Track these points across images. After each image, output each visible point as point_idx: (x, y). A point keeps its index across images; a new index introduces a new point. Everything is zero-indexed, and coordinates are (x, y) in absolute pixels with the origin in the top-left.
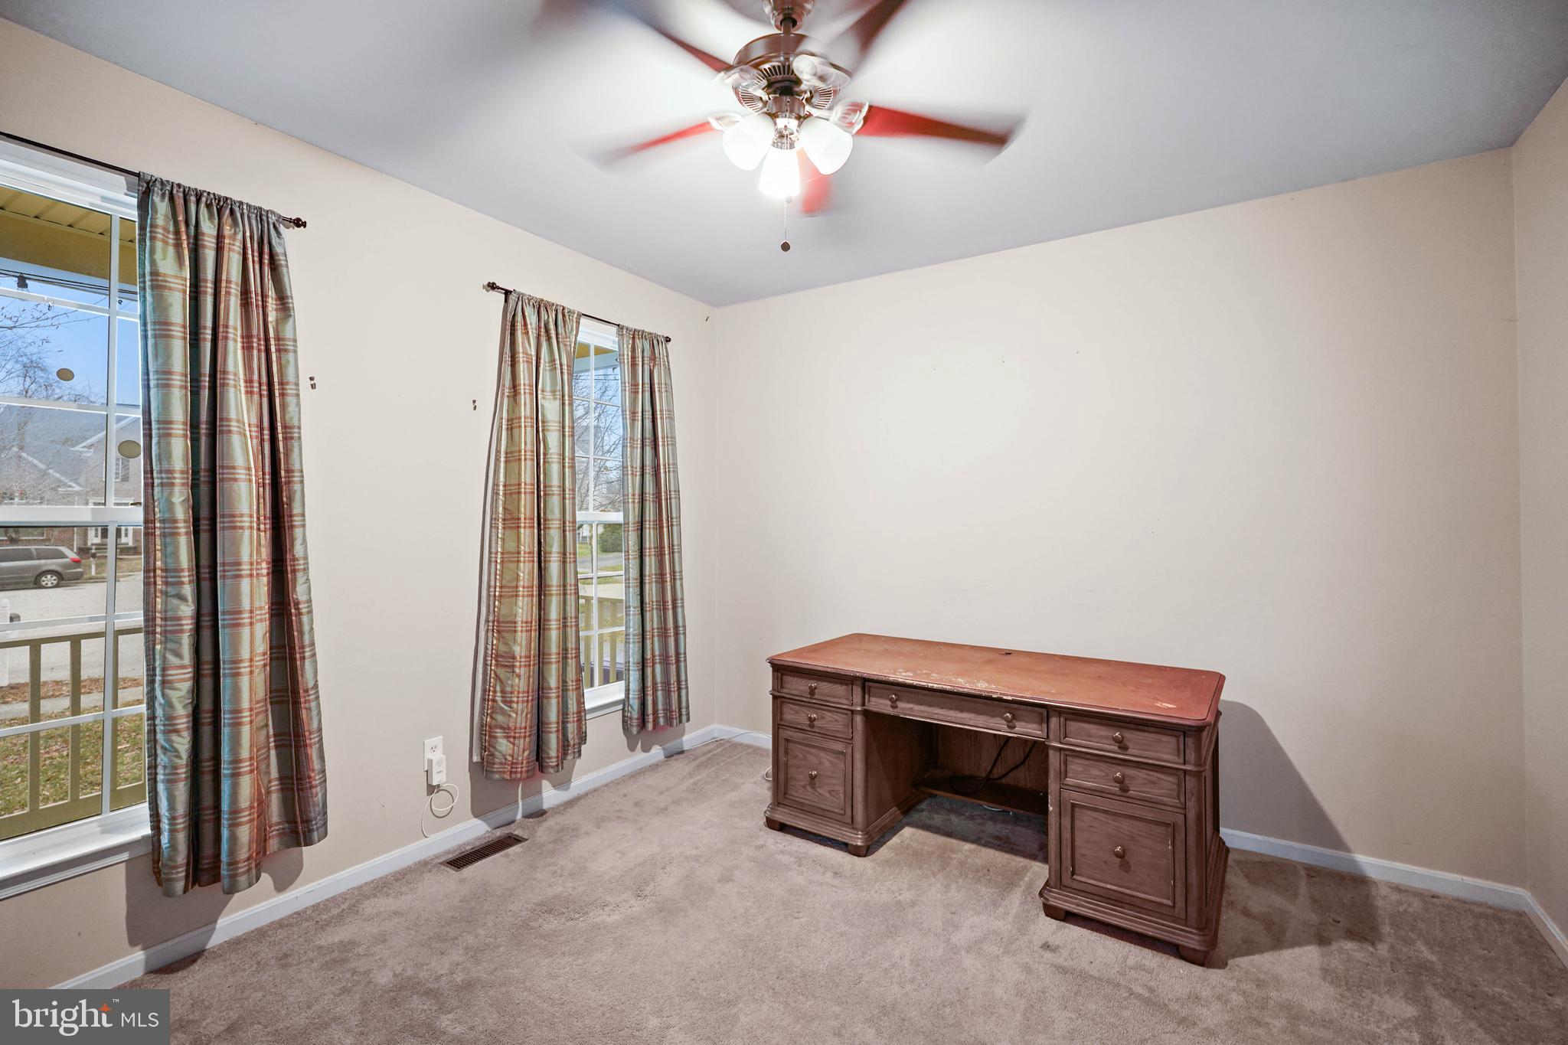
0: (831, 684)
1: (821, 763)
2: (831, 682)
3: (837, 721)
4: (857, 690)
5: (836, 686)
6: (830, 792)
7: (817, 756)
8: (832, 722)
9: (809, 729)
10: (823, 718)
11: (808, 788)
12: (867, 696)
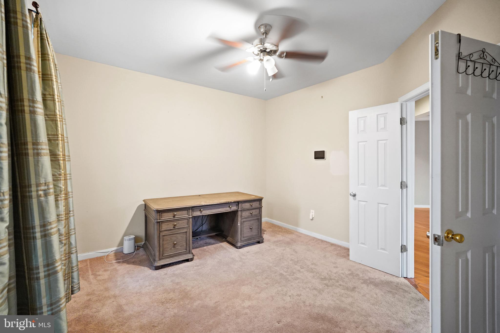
0: (182, 212)
1: (177, 238)
2: (181, 211)
3: (184, 222)
4: (191, 211)
5: (183, 212)
6: (181, 246)
7: (175, 237)
8: (181, 224)
9: (174, 229)
10: (179, 223)
11: (173, 249)
12: (193, 212)
